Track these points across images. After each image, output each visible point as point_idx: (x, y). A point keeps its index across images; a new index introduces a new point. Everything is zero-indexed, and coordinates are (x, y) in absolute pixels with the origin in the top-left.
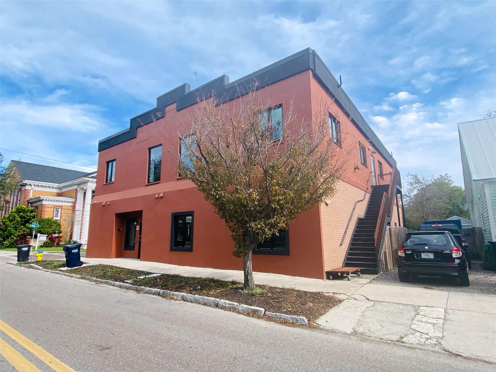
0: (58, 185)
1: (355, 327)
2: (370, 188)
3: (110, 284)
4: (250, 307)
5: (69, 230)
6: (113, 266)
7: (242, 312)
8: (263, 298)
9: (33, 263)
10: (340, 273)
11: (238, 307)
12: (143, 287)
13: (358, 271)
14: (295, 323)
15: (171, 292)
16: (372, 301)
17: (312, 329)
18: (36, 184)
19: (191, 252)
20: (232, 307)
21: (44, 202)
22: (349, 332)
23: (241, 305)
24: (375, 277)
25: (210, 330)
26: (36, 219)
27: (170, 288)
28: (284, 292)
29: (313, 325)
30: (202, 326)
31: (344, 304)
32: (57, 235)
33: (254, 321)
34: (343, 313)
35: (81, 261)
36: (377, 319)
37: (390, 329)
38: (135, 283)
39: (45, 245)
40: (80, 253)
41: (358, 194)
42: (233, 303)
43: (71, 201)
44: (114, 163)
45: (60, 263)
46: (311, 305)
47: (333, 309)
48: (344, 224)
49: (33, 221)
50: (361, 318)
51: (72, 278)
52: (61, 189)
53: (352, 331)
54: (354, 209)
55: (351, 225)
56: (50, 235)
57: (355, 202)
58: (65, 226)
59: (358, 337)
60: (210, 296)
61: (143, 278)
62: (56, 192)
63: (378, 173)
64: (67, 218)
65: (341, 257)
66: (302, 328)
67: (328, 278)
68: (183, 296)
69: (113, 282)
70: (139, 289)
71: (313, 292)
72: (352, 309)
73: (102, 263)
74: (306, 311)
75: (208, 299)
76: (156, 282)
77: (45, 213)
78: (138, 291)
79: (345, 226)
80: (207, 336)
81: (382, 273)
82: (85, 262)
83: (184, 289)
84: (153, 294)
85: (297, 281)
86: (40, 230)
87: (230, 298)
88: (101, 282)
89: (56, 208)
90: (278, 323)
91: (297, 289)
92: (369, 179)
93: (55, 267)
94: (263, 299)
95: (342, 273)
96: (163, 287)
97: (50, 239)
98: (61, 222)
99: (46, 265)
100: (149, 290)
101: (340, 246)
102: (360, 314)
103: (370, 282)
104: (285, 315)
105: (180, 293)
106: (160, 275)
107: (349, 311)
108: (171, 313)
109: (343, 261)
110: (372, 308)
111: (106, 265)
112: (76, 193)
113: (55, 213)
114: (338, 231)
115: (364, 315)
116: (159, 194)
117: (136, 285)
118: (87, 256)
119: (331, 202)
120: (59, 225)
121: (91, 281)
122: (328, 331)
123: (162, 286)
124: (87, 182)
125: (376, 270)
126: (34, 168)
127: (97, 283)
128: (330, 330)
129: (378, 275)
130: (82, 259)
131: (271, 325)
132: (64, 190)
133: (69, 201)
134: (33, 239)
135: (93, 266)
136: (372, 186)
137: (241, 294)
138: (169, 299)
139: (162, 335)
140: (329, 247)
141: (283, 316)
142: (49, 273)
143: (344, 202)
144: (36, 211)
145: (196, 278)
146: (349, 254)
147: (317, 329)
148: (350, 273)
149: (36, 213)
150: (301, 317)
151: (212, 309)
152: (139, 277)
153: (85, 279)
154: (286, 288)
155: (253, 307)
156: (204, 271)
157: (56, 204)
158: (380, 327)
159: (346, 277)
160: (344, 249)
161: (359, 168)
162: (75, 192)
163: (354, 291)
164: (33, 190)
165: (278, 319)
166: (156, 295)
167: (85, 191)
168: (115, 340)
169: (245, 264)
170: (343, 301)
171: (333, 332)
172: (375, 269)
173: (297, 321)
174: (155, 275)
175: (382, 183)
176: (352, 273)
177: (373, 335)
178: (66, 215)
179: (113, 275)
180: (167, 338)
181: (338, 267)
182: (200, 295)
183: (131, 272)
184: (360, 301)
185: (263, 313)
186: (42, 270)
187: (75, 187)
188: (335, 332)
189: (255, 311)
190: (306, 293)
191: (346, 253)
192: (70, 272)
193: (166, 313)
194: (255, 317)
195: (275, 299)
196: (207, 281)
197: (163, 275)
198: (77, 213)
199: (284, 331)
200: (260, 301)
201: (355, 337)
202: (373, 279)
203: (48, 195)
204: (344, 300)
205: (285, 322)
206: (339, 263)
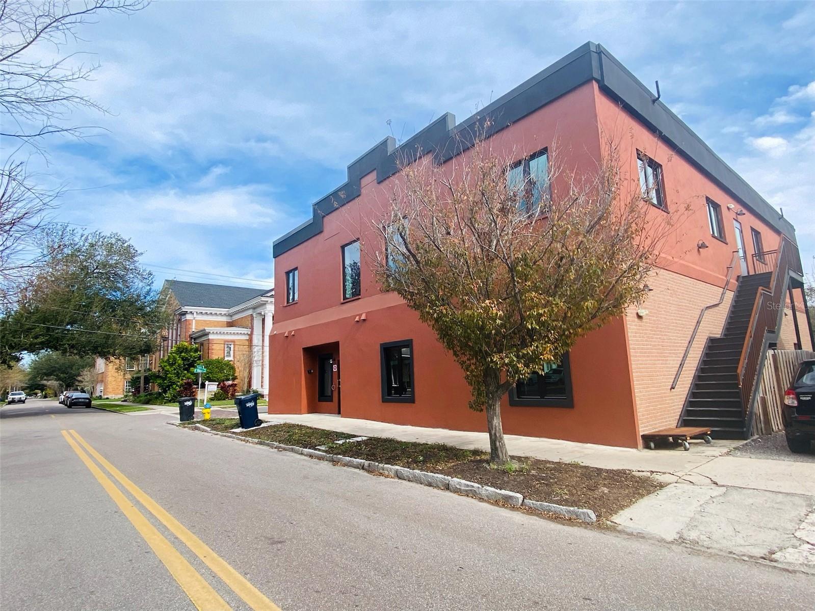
0: (228, 311)
1: (683, 531)
2: (733, 281)
3: (297, 452)
4: (498, 491)
5: (246, 374)
6: (303, 426)
7: (486, 498)
8: (522, 478)
9: (198, 422)
10: (671, 438)
11: (480, 490)
12: (341, 457)
13: (706, 434)
14: (575, 519)
15: (380, 465)
16: (723, 486)
17: (603, 531)
18: (199, 311)
19: (412, 404)
20: (471, 490)
21: (211, 337)
22: (670, 538)
23: (485, 488)
24: (742, 444)
25: (430, 524)
26: (202, 361)
27: (379, 459)
28: (559, 467)
29: (605, 524)
30: (419, 517)
31: (667, 490)
32: (230, 382)
33: (504, 514)
34: (663, 507)
35: (259, 418)
36: (728, 519)
37: (751, 536)
38: (331, 450)
39: (216, 398)
40: (258, 407)
41: (708, 294)
42: (472, 484)
43: (246, 332)
44: (296, 272)
45: (233, 422)
46: (605, 492)
47: (646, 498)
48: (678, 350)
49: (199, 364)
50: (697, 516)
51: (248, 443)
52: (231, 316)
53: (677, 537)
54: (698, 322)
55: (694, 351)
56: (222, 383)
57: (702, 308)
58: (240, 368)
59: (686, 547)
60: (437, 473)
61: (341, 443)
62: (226, 320)
63: (751, 251)
64: (242, 358)
65: (674, 409)
66: (586, 528)
67: (647, 446)
68: (397, 471)
69: (301, 449)
70: (335, 459)
71: (613, 470)
72: (681, 500)
73: (288, 421)
74: (595, 501)
75: (433, 476)
76: (360, 450)
77: (213, 351)
78: (335, 462)
79: (680, 353)
80: (424, 532)
81: (756, 436)
82: (266, 420)
83: (399, 460)
84: (355, 468)
85: (586, 451)
86: (209, 377)
87: (468, 477)
88: (285, 449)
89: (227, 343)
90: (544, 518)
91: (584, 465)
92: (731, 263)
93: (227, 428)
94: (522, 480)
95: (676, 437)
96: (369, 457)
97: (222, 388)
98: (234, 363)
99: (215, 425)
100: (350, 461)
101: (671, 389)
102: (696, 508)
103: (728, 454)
104: (558, 506)
105: (392, 467)
106: (366, 438)
107: (675, 503)
108: (377, 495)
109: (679, 417)
110: (722, 499)
111: (293, 425)
112: (252, 321)
113: (226, 352)
114: (666, 364)
115: (703, 510)
116: (360, 315)
117: (331, 454)
118: (270, 412)
119: (647, 312)
120: (233, 368)
121: (272, 448)
122: (631, 534)
123: (368, 455)
124: (266, 304)
125: (743, 432)
126: (194, 289)
127: (280, 450)
128: (635, 534)
129: (749, 441)
130: (261, 416)
131: (531, 521)
132: (236, 317)
133: (243, 332)
134: (199, 389)
135: (275, 426)
136: (738, 276)
137: (486, 471)
138: (377, 475)
139: (358, 527)
140: (646, 392)
141: (554, 507)
142: (219, 436)
143: (676, 310)
144: (202, 350)
145: (419, 444)
146: (691, 404)
147: (611, 531)
148: (688, 438)
149: (201, 353)
150: (585, 510)
151: (440, 492)
152: (337, 442)
153: (264, 445)
154: (566, 462)
155: (503, 492)
156: (432, 433)
157: (227, 338)
158: (732, 533)
159: (681, 445)
160: (681, 395)
161: (708, 245)
162: (250, 319)
163: (692, 468)
164: (196, 320)
165: (546, 512)
166: (358, 468)
167: (264, 317)
168: (293, 531)
169: (490, 422)
170: (666, 486)
171: (640, 536)
172: (741, 430)
173: (577, 516)
174: (359, 439)
175: (762, 269)
176: (691, 438)
177: (715, 545)
178: (240, 353)
179: (301, 438)
180: (364, 532)
181: (669, 427)
182: (422, 470)
183: (326, 434)
184: (700, 486)
185: (521, 502)
186: (210, 433)
187: (250, 312)
188: (643, 537)
189: (507, 499)
190: (599, 471)
191: (683, 403)
192: (245, 434)
193: (369, 496)
194: (506, 508)
195: (542, 480)
196: (434, 449)
197: (371, 439)
198: (255, 349)
199: (552, 532)
200: (516, 483)
201: (680, 547)
202: (735, 449)
203: (215, 326)
204: (669, 484)
205: (556, 518)
206: (670, 421)
